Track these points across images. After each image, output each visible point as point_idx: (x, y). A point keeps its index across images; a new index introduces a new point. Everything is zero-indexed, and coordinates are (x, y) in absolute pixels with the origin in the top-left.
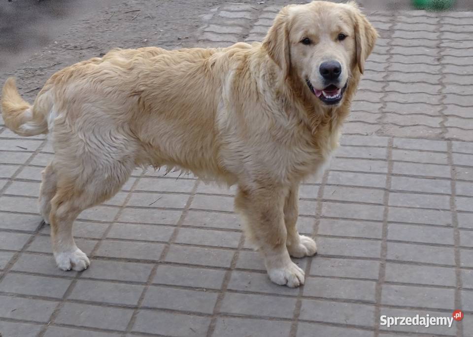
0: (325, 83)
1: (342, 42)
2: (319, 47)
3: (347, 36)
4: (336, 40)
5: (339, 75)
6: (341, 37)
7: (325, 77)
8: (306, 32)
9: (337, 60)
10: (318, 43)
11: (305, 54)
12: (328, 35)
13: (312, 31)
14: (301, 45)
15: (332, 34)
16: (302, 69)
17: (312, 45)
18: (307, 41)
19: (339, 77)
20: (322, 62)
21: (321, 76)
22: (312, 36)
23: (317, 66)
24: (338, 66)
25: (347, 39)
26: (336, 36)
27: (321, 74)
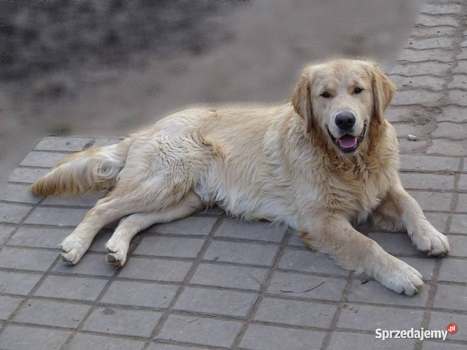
0: (341, 133)
1: (358, 95)
2: (336, 99)
3: (363, 89)
4: (352, 94)
5: (352, 125)
6: (357, 90)
7: (340, 128)
8: (325, 86)
9: (351, 112)
10: (336, 96)
11: (324, 106)
12: (345, 89)
13: (331, 86)
14: (322, 98)
15: (349, 88)
16: (322, 120)
17: (330, 99)
18: (327, 95)
19: (353, 127)
20: (337, 114)
21: (337, 127)
22: (329, 90)
23: (333, 117)
24: (352, 117)
25: (363, 92)
26: (352, 90)
27: (337, 125)
